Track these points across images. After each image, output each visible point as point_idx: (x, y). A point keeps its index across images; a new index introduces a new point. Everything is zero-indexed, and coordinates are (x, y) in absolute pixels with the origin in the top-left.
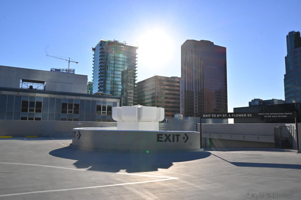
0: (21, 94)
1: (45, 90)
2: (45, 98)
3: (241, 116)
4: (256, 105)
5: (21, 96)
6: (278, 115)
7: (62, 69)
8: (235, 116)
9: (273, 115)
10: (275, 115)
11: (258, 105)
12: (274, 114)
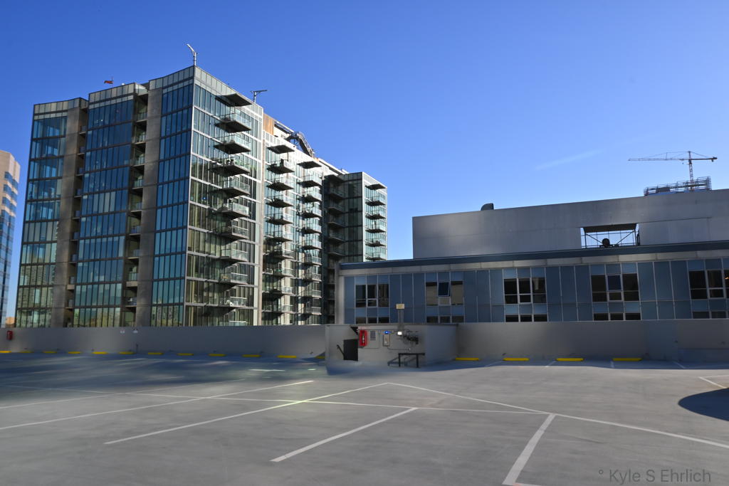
0: (587, 260)
1: (638, 244)
2: (642, 265)
5: (587, 267)
7: (674, 185)
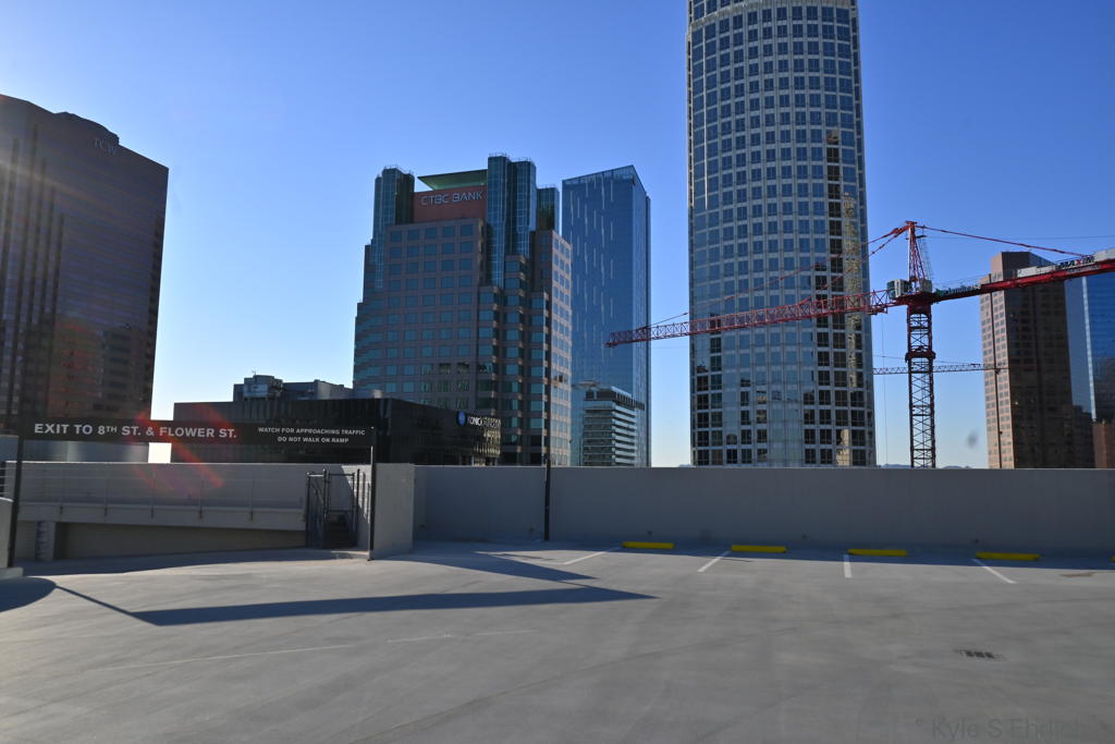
3: (193, 435)
4: (258, 399)
6: (320, 436)
8: (173, 432)
9: (308, 435)
10: (311, 435)
11: (264, 399)
12: (310, 431)
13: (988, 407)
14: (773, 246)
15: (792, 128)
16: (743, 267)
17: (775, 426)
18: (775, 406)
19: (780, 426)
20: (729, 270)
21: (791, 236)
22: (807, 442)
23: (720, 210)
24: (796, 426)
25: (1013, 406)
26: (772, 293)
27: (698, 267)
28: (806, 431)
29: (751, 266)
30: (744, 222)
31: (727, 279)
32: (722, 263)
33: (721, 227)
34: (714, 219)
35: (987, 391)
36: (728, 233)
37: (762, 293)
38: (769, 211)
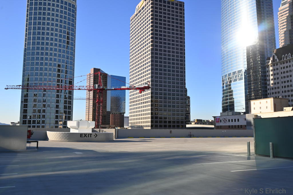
13: (86, 109)
14: (50, 64)
15: (58, 33)
16: (41, 69)
17: (47, 114)
18: (48, 109)
19: (49, 114)
20: (37, 69)
21: (56, 62)
22: (56, 119)
23: (36, 51)
24: (53, 114)
25: (93, 109)
26: (49, 77)
27: (26, 67)
28: (56, 116)
29: (44, 69)
30: (43, 56)
31: (36, 72)
32: (35, 67)
33: (35, 56)
34: (33, 54)
35: (86, 104)
36: (37, 59)
37: (46, 77)
38: (50, 55)
